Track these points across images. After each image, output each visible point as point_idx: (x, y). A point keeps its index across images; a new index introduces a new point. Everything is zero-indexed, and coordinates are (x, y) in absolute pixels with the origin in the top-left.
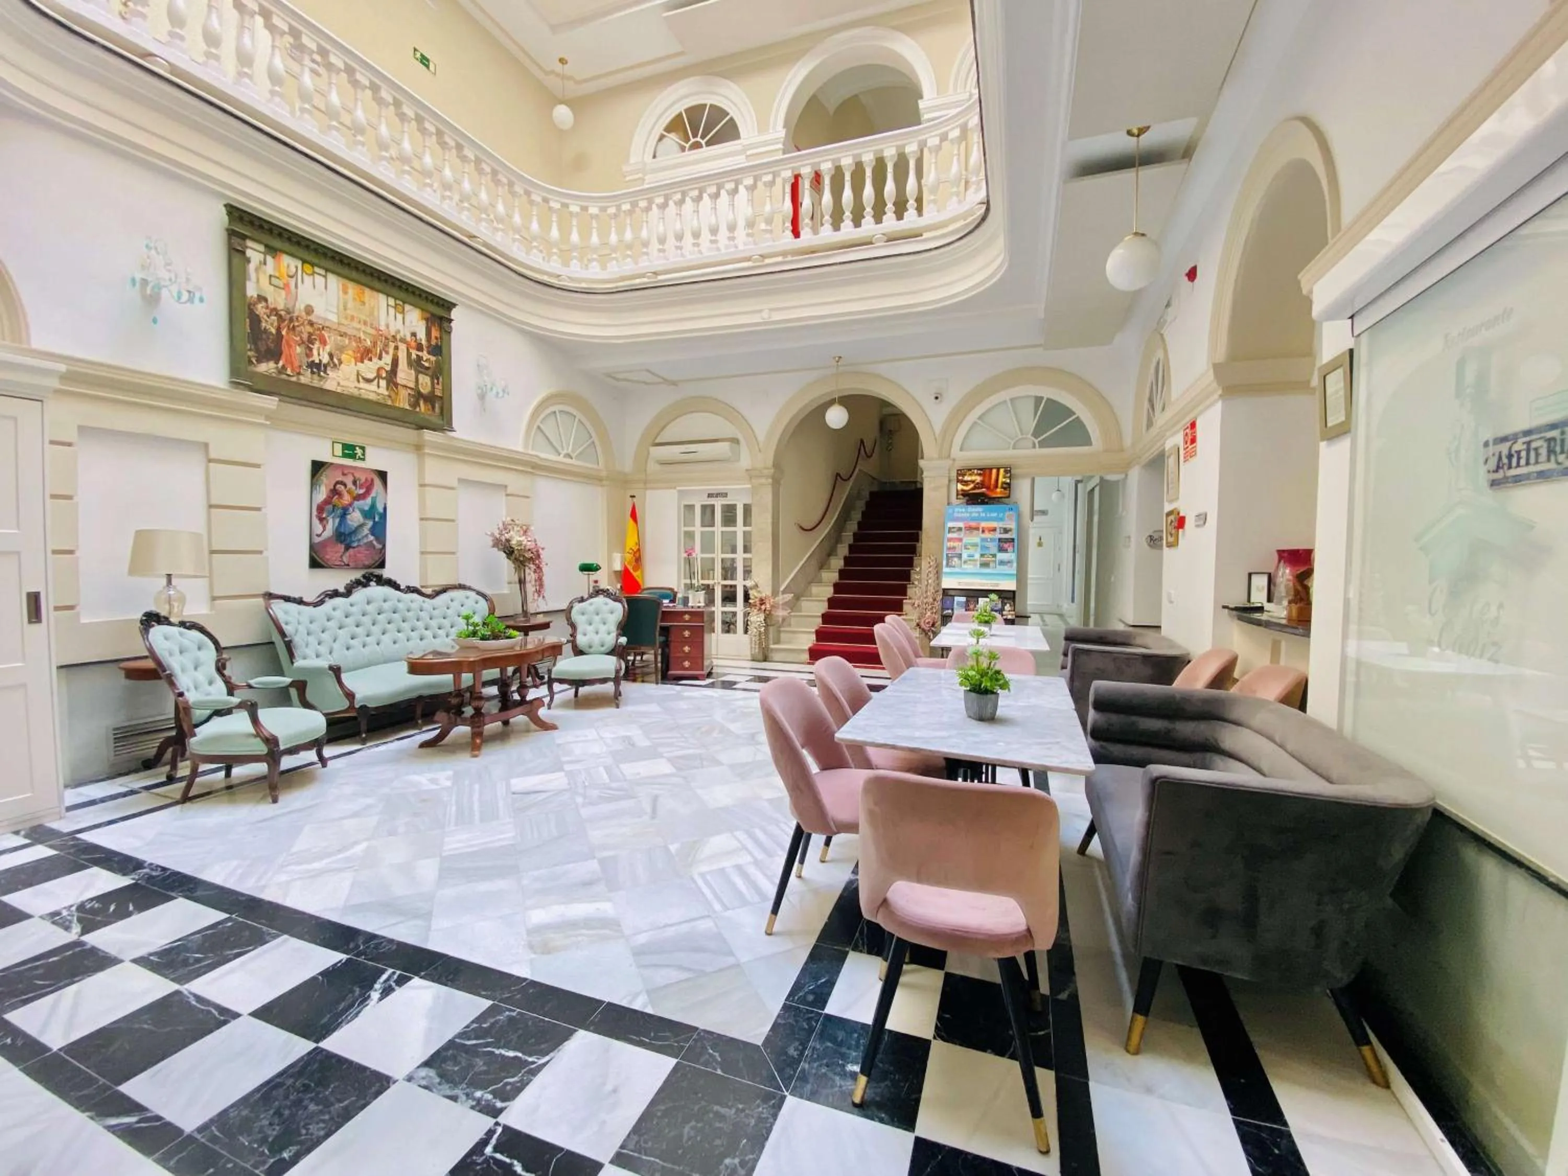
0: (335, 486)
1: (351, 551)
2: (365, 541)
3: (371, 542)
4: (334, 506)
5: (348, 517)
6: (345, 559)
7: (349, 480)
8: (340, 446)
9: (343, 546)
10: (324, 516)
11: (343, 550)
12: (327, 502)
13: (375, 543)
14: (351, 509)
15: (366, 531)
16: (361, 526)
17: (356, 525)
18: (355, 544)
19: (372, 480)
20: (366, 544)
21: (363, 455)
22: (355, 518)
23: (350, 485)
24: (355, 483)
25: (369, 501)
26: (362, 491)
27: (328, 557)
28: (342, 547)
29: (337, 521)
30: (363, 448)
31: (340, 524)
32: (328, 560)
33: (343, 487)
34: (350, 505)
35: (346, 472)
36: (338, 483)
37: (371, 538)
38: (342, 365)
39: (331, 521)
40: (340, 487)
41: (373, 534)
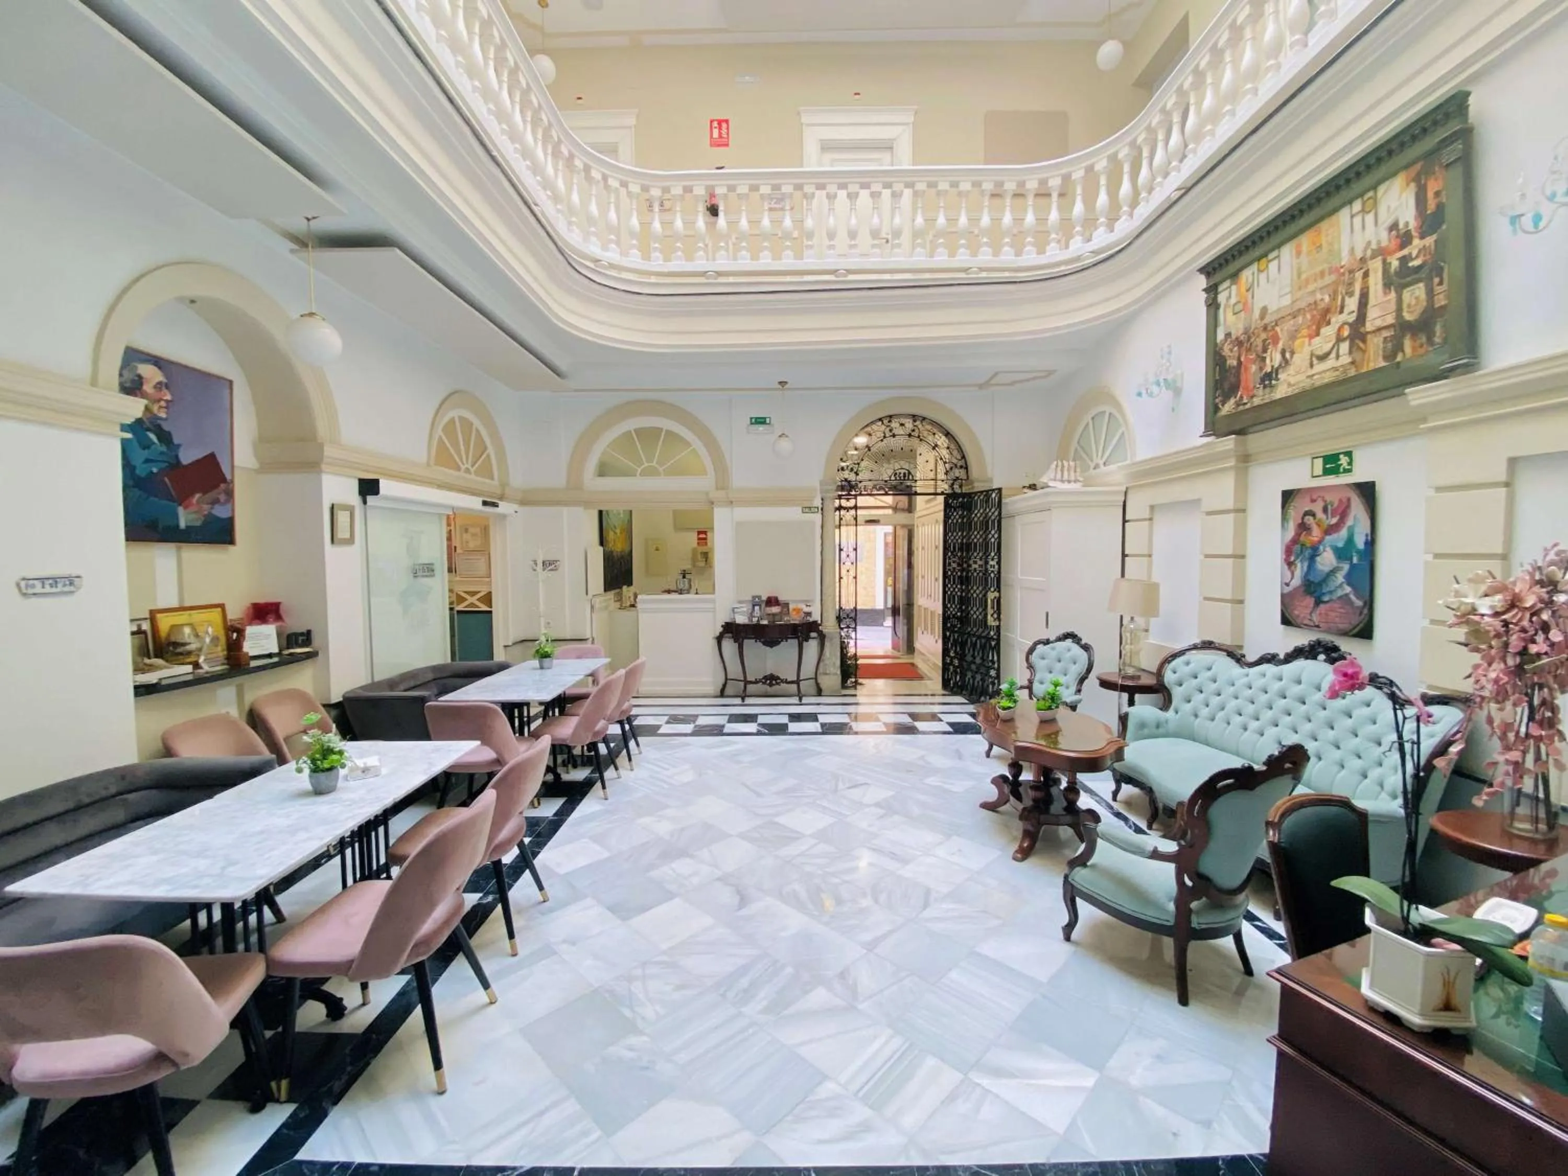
0: (1303, 519)
1: (1322, 606)
2: (1340, 593)
3: (1347, 595)
4: (1303, 545)
5: (1318, 559)
6: (1315, 618)
7: (1318, 508)
8: (1321, 460)
9: (1313, 599)
10: (1292, 559)
11: (1312, 605)
12: (1295, 541)
13: (1353, 597)
14: (1321, 548)
15: (1340, 578)
16: (1333, 572)
17: (1327, 569)
18: (1326, 598)
19: (1349, 500)
20: (1340, 598)
21: (1350, 464)
22: (1327, 560)
23: (1320, 515)
24: (1325, 510)
25: (1344, 533)
26: (1334, 521)
27: (1296, 612)
28: (1310, 601)
29: (1306, 564)
30: (1349, 454)
31: (1309, 567)
32: (1298, 616)
33: (1311, 518)
34: (1320, 542)
35: (1314, 497)
36: (1307, 513)
37: (1348, 589)
38: (1295, 356)
39: (1299, 565)
40: (1309, 520)
41: (1349, 584)
